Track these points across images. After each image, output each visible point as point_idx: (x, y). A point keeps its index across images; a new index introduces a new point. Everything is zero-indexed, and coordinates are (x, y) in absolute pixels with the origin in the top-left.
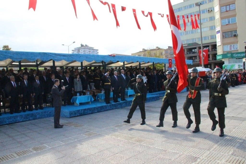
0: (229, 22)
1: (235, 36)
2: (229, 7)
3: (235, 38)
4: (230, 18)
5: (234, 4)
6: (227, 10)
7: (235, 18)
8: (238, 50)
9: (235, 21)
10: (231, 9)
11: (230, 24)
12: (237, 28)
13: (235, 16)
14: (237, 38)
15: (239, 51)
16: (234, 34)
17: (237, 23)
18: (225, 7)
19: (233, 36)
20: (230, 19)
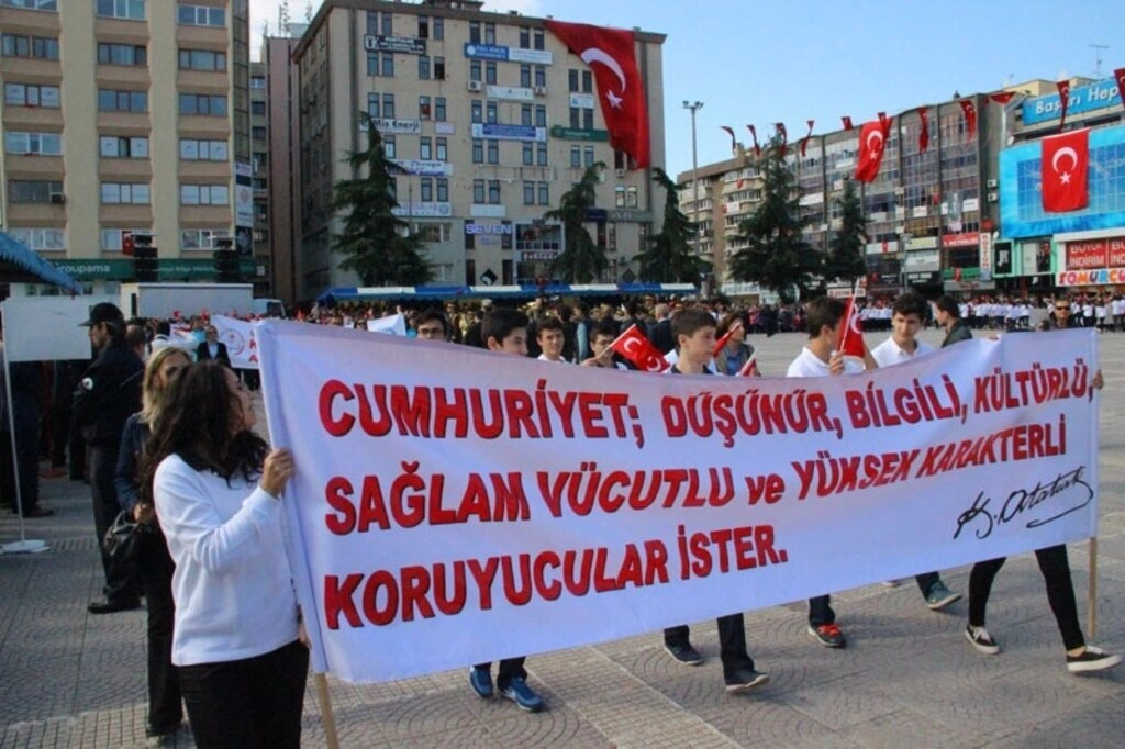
0: (35, 145)
1: (59, 201)
2: (36, 93)
3: (57, 208)
4: (41, 135)
5: (55, 89)
6: (30, 102)
7: (59, 138)
8: (64, 252)
9: (59, 149)
10: (44, 104)
11: (38, 155)
12: (63, 174)
13: (58, 129)
14: (63, 209)
15: (69, 256)
16: (52, 194)
17: (65, 159)
18: (22, 88)
19: (50, 199)
20: (37, 136)
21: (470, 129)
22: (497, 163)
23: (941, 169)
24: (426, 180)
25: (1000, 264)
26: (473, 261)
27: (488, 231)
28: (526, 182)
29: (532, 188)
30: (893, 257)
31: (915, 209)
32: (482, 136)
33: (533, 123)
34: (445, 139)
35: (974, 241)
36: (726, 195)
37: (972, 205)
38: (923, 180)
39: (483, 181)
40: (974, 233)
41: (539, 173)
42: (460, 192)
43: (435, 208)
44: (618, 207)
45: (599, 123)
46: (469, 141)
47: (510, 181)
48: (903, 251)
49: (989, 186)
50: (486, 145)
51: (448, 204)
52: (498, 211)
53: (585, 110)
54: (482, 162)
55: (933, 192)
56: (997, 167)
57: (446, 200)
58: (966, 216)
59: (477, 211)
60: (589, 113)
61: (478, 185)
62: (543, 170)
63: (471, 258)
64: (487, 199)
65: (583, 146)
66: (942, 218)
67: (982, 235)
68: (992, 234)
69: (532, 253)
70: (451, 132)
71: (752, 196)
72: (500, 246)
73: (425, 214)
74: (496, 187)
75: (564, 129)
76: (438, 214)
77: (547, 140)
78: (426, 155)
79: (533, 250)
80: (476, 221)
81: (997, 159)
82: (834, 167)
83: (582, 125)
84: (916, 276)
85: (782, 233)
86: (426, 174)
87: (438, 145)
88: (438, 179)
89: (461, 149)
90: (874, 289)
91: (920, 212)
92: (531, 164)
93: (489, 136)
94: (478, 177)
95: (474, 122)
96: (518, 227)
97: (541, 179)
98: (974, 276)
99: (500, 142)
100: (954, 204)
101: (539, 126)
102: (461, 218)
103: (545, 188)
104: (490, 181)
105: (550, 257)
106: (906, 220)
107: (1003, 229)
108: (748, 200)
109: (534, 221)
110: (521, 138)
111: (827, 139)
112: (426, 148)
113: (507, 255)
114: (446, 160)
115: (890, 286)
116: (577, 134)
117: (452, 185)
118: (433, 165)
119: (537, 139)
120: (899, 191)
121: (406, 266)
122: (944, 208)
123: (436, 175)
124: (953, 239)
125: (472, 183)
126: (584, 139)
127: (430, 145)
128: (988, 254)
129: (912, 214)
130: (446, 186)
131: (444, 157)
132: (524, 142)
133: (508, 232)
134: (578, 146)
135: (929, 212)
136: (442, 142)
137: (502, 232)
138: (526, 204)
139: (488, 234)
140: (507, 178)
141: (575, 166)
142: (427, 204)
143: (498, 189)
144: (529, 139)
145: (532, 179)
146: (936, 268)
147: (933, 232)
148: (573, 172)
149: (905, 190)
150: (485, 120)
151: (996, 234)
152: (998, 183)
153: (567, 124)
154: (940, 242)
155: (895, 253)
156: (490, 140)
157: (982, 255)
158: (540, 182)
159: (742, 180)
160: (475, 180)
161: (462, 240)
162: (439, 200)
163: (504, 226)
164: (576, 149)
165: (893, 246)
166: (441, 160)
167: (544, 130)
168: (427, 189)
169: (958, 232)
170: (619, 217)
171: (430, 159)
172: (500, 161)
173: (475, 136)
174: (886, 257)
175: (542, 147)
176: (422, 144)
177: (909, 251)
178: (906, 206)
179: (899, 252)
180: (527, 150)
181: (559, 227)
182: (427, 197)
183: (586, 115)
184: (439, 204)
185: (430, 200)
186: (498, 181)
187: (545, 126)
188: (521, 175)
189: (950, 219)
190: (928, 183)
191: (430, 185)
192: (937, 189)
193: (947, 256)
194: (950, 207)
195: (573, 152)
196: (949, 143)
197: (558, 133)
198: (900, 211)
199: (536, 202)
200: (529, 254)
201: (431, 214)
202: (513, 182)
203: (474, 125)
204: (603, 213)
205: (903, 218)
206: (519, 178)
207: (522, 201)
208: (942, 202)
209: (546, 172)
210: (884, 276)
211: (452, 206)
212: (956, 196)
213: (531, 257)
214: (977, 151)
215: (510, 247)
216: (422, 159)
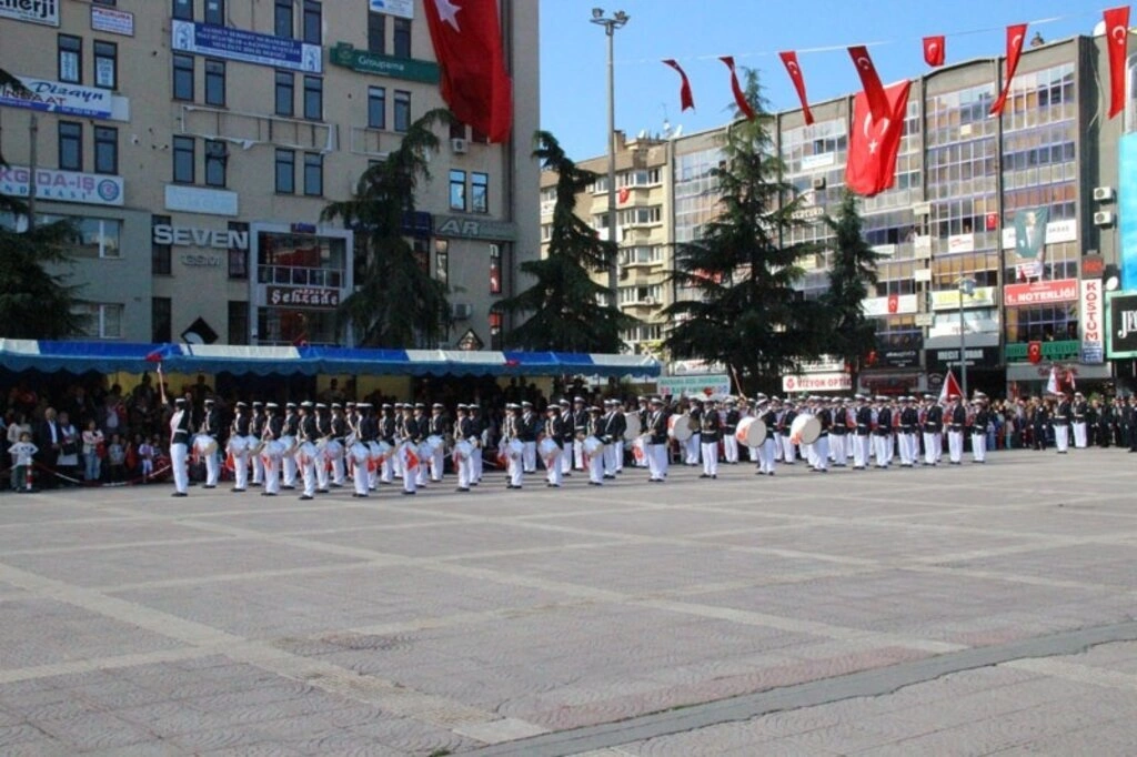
21: (168, 32)
22: (223, 105)
23: (1002, 170)
24: (69, 128)
25: (1123, 333)
26: (168, 301)
27: (204, 241)
28: (278, 149)
29: (293, 163)
30: (907, 321)
31: (951, 238)
32: (195, 48)
33: (297, 34)
34: (115, 45)
35: (1067, 294)
36: (597, 215)
37: (1066, 231)
38: (967, 189)
39: (193, 139)
40: (1066, 280)
41: (306, 133)
42: (144, 157)
43: (89, 186)
44: (453, 210)
45: (423, 48)
46: (165, 54)
47: (248, 144)
48: (928, 311)
49: (1096, 198)
50: (200, 67)
51: (119, 181)
52: (223, 202)
53: (397, 19)
54: (192, 100)
55: (989, 210)
56: (1116, 164)
57: (115, 172)
58: (1050, 249)
59: (179, 198)
60: (403, 28)
61: (182, 147)
62: (313, 127)
63: (165, 295)
64: (200, 177)
65: (391, 87)
66: (1003, 254)
67: (1084, 283)
68: (1104, 282)
69: (290, 291)
70: (130, 32)
71: (643, 219)
72: (226, 275)
73: (67, 197)
74: (219, 154)
75: (358, 53)
76: (94, 198)
77: (323, 72)
78: (70, 71)
79: (291, 285)
80: (175, 218)
81: (1115, 150)
82: (797, 167)
83: (390, 49)
84: (954, 355)
85: (758, 270)
86: (71, 113)
87: (96, 55)
88: (96, 127)
89: (146, 69)
90: (871, 377)
91: (962, 243)
92: (291, 114)
93: (210, 51)
94: (183, 131)
95: (175, 17)
96: (263, 237)
97: (309, 146)
98: (1067, 356)
99: (229, 65)
100: (1029, 229)
101: (306, 42)
102: (144, 211)
103: (316, 163)
104: (207, 140)
105: (325, 300)
106: (933, 258)
107: (1127, 273)
108: (636, 224)
109: (293, 226)
110: (272, 61)
111: (784, 120)
112: (72, 58)
113: (238, 292)
114: (114, 88)
115: (902, 371)
116: (381, 64)
117: (126, 140)
118: (86, 96)
119: (304, 66)
120: (921, 208)
121: (18, 297)
122: (1009, 238)
123: (91, 117)
124: (1025, 291)
125: (170, 143)
126: (394, 75)
127: (79, 53)
128: (1098, 318)
129: (946, 248)
130: (115, 143)
131: (111, 83)
132: (277, 69)
133: (242, 245)
134: (383, 89)
135: (978, 243)
136: (107, 51)
137: (231, 245)
138: (278, 192)
139: (200, 247)
140: (241, 135)
141: (376, 125)
142: (70, 176)
143: (224, 160)
144: (289, 64)
145: (291, 145)
146: (994, 341)
147: (988, 279)
148: (372, 138)
149: (932, 206)
150: (199, 16)
151: (1112, 282)
152: (1114, 193)
153: (362, 44)
154: (999, 296)
155: (912, 315)
156: (209, 58)
157: (1084, 321)
158: (307, 153)
159: (628, 190)
160: (175, 137)
161: (147, 253)
162: (97, 171)
163: (233, 234)
164: (378, 93)
165: (908, 303)
166: (107, 88)
167: (318, 48)
168: (71, 146)
169: (1034, 279)
170: (456, 230)
171: (80, 82)
172: (228, 104)
173: (177, 45)
174: (895, 322)
175: (313, 83)
176: (61, 49)
177: (939, 312)
178: (934, 234)
179: (919, 312)
180: (284, 85)
181: (343, 241)
182: (71, 161)
183: (397, 31)
184: (98, 178)
185: (79, 169)
186: (224, 143)
187: (319, 43)
188: (270, 137)
189: (1019, 256)
190: (977, 194)
191: (79, 138)
192: (995, 204)
193: (1013, 322)
194: (1020, 235)
195: (372, 97)
196: (1019, 124)
197: (341, 57)
198: (922, 244)
199: (300, 188)
200: (283, 291)
201: (79, 198)
202: (252, 146)
203: (176, 24)
204: (427, 218)
205: (929, 256)
206: (265, 139)
207: (273, 188)
208: (1002, 227)
209: (317, 131)
210: (890, 355)
211: (126, 185)
212: (1031, 216)
213: (286, 298)
214: (1075, 137)
215: (244, 276)
216: (60, 80)
